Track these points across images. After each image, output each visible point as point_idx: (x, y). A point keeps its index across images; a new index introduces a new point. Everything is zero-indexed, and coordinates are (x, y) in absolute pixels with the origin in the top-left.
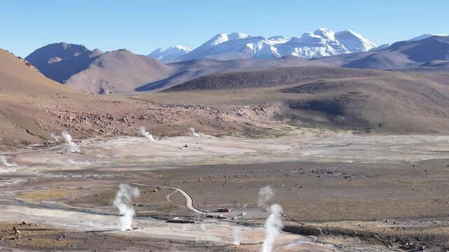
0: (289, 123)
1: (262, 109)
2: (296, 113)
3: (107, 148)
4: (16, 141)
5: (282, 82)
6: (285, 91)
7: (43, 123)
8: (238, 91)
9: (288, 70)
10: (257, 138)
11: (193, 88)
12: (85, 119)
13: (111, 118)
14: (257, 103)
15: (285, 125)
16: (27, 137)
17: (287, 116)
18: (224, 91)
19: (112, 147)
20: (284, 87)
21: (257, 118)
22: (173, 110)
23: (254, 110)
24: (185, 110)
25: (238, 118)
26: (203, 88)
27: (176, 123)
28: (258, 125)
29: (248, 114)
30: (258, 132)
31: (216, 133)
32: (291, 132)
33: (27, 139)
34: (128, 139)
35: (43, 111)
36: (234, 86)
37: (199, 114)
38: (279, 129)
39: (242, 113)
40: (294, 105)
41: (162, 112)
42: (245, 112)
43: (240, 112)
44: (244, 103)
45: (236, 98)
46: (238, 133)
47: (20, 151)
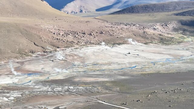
0: (182, 33)
1: (166, 25)
2: (185, 27)
3: (81, 55)
4: (27, 51)
5: (174, 9)
6: (177, 15)
7: (44, 38)
8: (151, 14)
9: (177, 3)
10: (168, 44)
11: (127, 13)
12: (69, 34)
13: (84, 33)
14: (163, 22)
15: (180, 35)
16: (34, 48)
17: (180, 29)
18: (144, 14)
19: (85, 54)
20: (176, 12)
21: (164, 31)
22: (119, 27)
23: (162, 26)
24: (125, 27)
25: (154, 31)
26: (133, 12)
27: (121, 36)
28: (166, 35)
29: (160, 29)
30: (168, 41)
31: (144, 42)
32: (185, 40)
33: (34, 49)
34: (94, 47)
35: (45, 30)
36: (149, 12)
37: (133, 30)
38: (178, 38)
39: (156, 28)
40: (184, 23)
41: (113, 29)
42: (158, 27)
43: (155, 27)
44: (157, 21)
45: (151, 19)
46: (156, 41)
47: (28, 58)
